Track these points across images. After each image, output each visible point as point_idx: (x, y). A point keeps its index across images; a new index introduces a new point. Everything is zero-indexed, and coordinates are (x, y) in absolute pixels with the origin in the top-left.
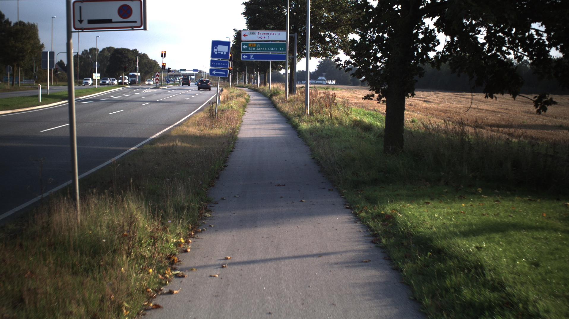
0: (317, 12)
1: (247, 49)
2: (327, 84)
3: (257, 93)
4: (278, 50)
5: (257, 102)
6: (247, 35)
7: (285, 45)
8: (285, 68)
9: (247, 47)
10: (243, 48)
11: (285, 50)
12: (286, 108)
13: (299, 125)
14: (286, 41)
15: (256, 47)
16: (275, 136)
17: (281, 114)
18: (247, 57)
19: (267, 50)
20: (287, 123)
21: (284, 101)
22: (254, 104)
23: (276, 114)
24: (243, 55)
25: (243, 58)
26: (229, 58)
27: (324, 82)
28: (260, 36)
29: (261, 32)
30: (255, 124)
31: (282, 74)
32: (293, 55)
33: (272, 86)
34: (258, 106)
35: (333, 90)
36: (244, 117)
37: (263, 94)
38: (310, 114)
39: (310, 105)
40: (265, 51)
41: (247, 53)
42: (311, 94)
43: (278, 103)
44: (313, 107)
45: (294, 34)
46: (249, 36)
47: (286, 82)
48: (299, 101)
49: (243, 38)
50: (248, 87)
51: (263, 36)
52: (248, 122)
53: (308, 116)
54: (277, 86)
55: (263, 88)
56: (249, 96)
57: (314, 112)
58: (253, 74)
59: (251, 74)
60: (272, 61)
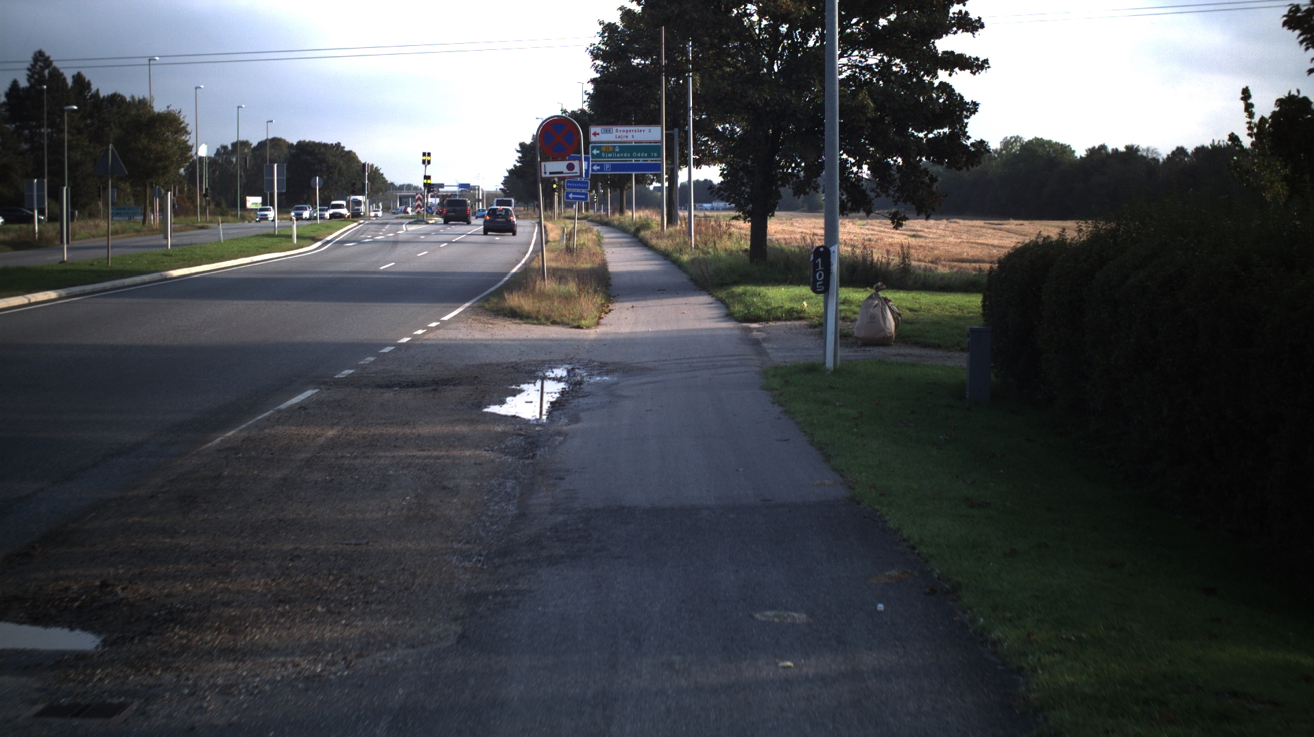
1: (599, 156)
3: (610, 227)
4: (649, 156)
5: (615, 240)
6: (598, 134)
7: (660, 148)
8: (660, 180)
9: (598, 152)
10: (593, 154)
11: (660, 155)
12: (663, 244)
13: (680, 258)
14: (661, 142)
15: (613, 151)
17: (656, 252)
18: (599, 168)
19: (632, 157)
20: (664, 258)
21: (660, 236)
22: (612, 243)
23: (649, 253)
24: (593, 165)
25: (593, 170)
28: (619, 134)
29: (620, 128)
30: (625, 260)
31: (652, 190)
32: (673, 163)
33: (635, 215)
34: (618, 245)
36: (605, 256)
37: (621, 229)
38: (695, 247)
39: (695, 236)
40: (627, 157)
41: (598, 163)
42: (697, 225)
43: (651, 239)
44: (698, 239)
45: (673, 129)
46: (601, 135)
47: (660, 206)
48: (680, 234)
49: (593, 138)
50: (589, 219)
51: (625, 134)
52: (614, 260)
53: (692, 249)
54: (647, 215)
55: (618, 220)
56: (599, 232)
57: (699, 244)
58: (597, 192)
59: (592, 191)
60: (637, 172)
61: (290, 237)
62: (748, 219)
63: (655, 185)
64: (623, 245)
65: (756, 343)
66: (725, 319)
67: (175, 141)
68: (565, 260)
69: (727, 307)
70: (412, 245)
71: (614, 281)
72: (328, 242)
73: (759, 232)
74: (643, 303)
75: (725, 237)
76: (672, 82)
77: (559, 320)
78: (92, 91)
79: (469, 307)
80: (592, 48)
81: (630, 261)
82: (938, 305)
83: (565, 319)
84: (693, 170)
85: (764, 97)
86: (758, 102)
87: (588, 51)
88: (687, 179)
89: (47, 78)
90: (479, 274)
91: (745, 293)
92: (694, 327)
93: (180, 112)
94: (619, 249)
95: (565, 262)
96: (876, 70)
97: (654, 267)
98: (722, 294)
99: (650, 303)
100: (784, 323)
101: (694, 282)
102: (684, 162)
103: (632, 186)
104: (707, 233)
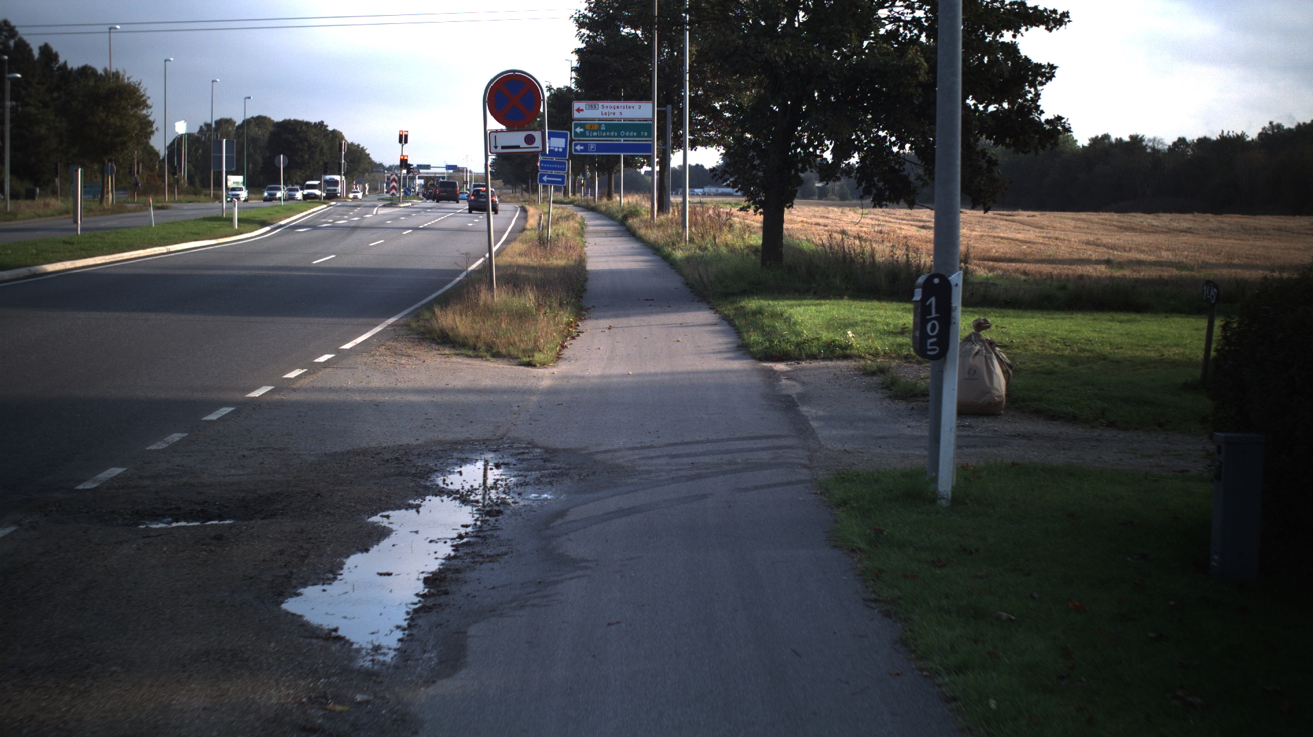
1: (583, 134)
3: (596, 213)
4: (639, 136)
5: (600, 228)
6: (582, 110)
7: (651, 126)
8: (651, 164)
9: (582, 130)
10: (575, 132)
11: (651, 135)
12: (653, 235)
13: (673, 255)
14: (652, 120)
15: (599, 129)
17: (645, 244)
18: (582, 148)
19: (619, 136)
20: (654, 254)
21: (649, 225)
22: (596, 232)
23: (636, 245)
24: (576, 145)
25: (576, 151)
26: (566, 157)
28: (605, 110)
29: (607, 104)
30: (607, 256)
31: (643, 174)
32: (665, 143)
33: (624, 200)
36: (585, 249)
37: (608, 215)
38: (690, 241)
39: (690, 227)
40: (614, 136)
41: (582, 142)
42: (693, 213)
43: (639, 229)
44: (693, 230)
45: (665, 106)
46: (584, 111)
47: (650, 192)
48: (672, 223)
49: (576, 115)
50: (575, 203)
51: (612, 111)
52: (595, 254)
53: (686, 243)
54: (636, 201)
55: (606, 205)
56: (583, 219)
57: (694, 238)
58: (584, 175)
59: (579, 175)
60: (625, 154)
61: (231, 220)
62: (760, 211)
63: (646, 168)
64: (609, 235)
65: (789, 405)
66: (740, 353)
67: (135, 116)
68: (536, 254)
69: (738, 332)
70: (371, 231)
71: (591, 285)
72: (281, 226)
73: (773, 226)
74: (624, 321)
75: (726, 229)
76: (665, 54)
77: (504, 351)
78: (60, 63)
79: (392, 325)
80: (577, 16)
81: (614, 256)
82: (1034, 337)
83: (513, 350)
84: (689, 152)
85: (785, 53)
86: (778, 59)
87: (573, 19)
88: (681, 163)
89: (12, 49)
90: (428, 272)
91: (760, 312)
92: (694, 368)
93: (140, 84)
94: (603, 239)
95: (536, 256)
96: (926, 24)
97: (641, 264)
98: (729, 310)
99: (633, 321)
100: (822, 363)
101: (691, 287)
102: (679, 144)
103: (620, 166)
104: (704, 224)
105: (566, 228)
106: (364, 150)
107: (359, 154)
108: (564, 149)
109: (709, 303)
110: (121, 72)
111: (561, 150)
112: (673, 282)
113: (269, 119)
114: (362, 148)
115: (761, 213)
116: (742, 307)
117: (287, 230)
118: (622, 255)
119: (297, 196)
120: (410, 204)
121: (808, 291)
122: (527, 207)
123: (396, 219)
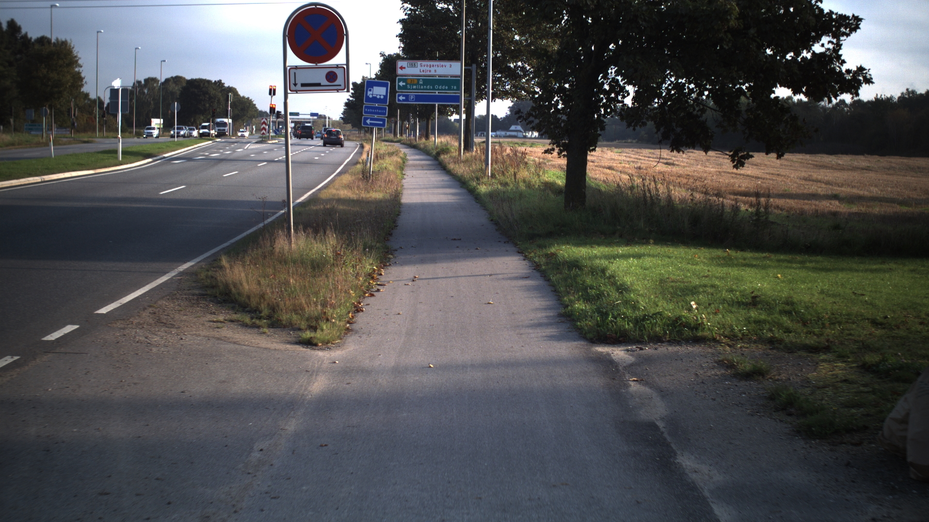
0: (505, 34)
1: (404, 87)
2: (525, 137)
3: (416, 150)
4: (449, 89)
5: (418, 162)
6: (405, 68)
7: (459, 81)
8: (459, 113)
9: (404, 84)
10: (399, 85)
11: (459, 88)
12: (460, 170)
13: (478, 189)
14: (460, 76)
15: (418, 84)
16: (447, 201)
17: (454, 178)
18: (404, 98)
19: (434, 89)
20: (461, 187)
21: (457, 161)
22: (414, 166)
23: (446, 178)
24: (399, 96)
25: (399, 100)
26: (386, 103)
27: (520, 134)
28: (422, 68)
29: (424, 63)
30: (421, 189)
31: (453, 120)
32: (470, 95)
33: (438, 140)
34: (420, 168)
35: (531, 146)
36: (404, 181)
37: (425, 151)
38: (492, 177)
39: (492, 164)
40: (430, 89)
41: (403, 93)
42: (494, 151)
43: (449, 164)
44: (495, 166)
45: (471, 65)
46: (407, 69)
47: (459, 133)
48: (477, 160)
49: (399, 72)
50: (402, 142)
51: (428, 68)
52: (411, 187)
53: (488, 178)
54: (447, 141)
55: (424, 144)
56: (405, 155)
57: (496, 174)
58: (409, 121)
59: (405, 121)
60: (439, 103)
61: (116, 152)
62: (563, 153)
63: (455, 117)
64: (425, 168)
67: (69, 72)
68: (358, 187)
73: (576, 169)
75: (523, 167)
76: (472, 24)
78: (23, 33)
81: (427, 188)
84: (491, 103)
88: (485, 113)
91: (576, 264)
94: (420, 171)
97: (450, 197)
102: (482, 95)
103: (435, 115)
104: (504, 162)
105: (389, 163)
106: (252, 102)
107: (248, 104)
108: (385, 97)
109: (516, 245)
110: (69, 41)
111: (382, 97)
112: (479, 218)
113: (184, 78)
114: (251, 100)
115: (564, 156)
116: (553, 254)
117: (165, 162)
118: (434, 188)
119: (193, 134)
120: (277, 141)
121: (614, 233)
122: (365, 144)
123: (260, 152)
